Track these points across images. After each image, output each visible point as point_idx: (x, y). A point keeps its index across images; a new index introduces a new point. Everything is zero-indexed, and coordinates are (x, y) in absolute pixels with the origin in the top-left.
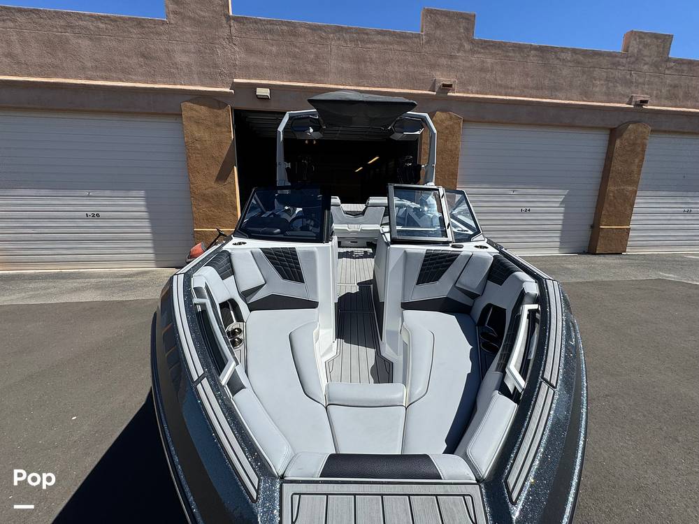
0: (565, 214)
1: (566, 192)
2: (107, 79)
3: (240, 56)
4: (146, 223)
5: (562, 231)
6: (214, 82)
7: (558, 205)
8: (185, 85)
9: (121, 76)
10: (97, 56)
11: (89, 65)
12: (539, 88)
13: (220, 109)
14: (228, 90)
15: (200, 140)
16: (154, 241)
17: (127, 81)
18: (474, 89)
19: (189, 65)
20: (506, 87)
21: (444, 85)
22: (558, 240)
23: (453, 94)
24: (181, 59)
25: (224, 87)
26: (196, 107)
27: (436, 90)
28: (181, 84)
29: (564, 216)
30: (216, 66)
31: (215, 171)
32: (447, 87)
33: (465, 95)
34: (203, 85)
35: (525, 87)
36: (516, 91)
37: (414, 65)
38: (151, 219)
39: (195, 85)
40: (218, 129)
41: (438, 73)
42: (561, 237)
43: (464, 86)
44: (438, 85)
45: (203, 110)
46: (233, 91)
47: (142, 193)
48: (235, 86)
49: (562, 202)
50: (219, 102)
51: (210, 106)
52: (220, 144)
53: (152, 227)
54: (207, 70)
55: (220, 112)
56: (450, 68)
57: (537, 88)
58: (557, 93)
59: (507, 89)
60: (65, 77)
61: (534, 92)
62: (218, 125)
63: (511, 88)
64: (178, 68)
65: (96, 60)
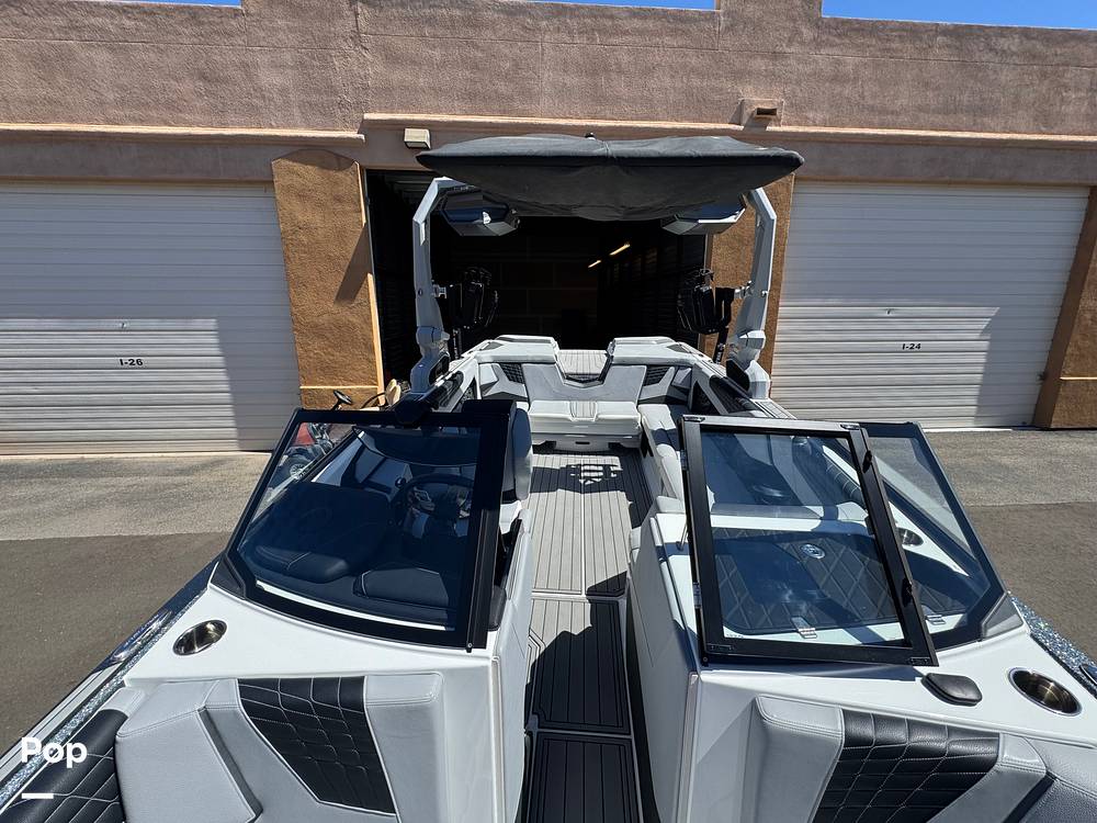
0: (989, 352)
1: (993, 312)
4: (221, 376)
5: (982, 385)
8: (278, 127)
12: (949, 110)
13: (340, 169)
14: (353, 134)
15: (306, 228)
16: (235, 404)
17: (177, 124)
18: (819, 116)
19: (283, 91)
20: (884, 111)
21: (760, 112)
22: (974, 401)
23: (777, 129)
24: (269, 79)
25: (346, 128)
26: (297, 167)
27: (745, 122)
28: (271, 127)
29: (987, 357)
30: (332, 90)
31: (335, 283)
32: (766, 114)
33: (801, 129)
34: (309, 126)
37: (701, 75)
38: (229, 369)
39: (295, 126)
40: (339, 207)
41: (749, 88)
42: (980, 397)
43: (799, 110)
44: (748, 111)
45: (309, 174)
46: (363, 137)
47: (211, 323)
48: (367, 127)
49: (985, 331)
50: (338, 157)
53: (231, 382)
54: (314, 98)
55: (340, 175)
56: (772, 77)
62: (338, 199)
64: (263, 97)
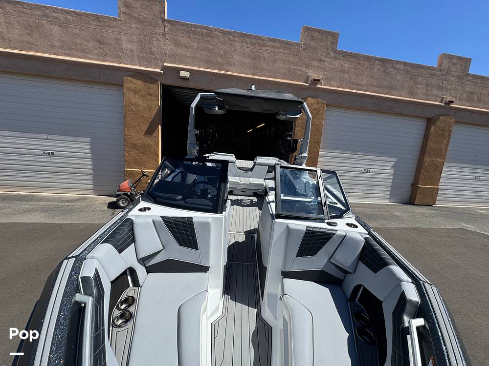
0: (394, 175)
1: (395, 160)
2: (69, 55)
3: (170, 48)
4: (89, 162)
5: (392, 187)
6: (149, 64)
7: (389, 168)
8: (128, 64)
9: (81, 55)
10: (64, 39)
11: (57, 44)
12: (380, 87)
13: (152, 83)
14: (159, 71)
15: (135, 105)
16: (94, 175)
17: (84, 58)
18: (336, 84)
19: (132, 51)
20: (358, 84)
21: (315, 80)
22: (389, 193)
23: (321, 86)
24: (126, 45)
25: (156, 68)
26: (134, 80)
27: (309, 83)
28: (125, 64)
29: (394, 177)
30: (152, 53)
31: (145, 128)
32: (317, 81)
33: (329, 88)
34: (141, 65)
35: (370, 85)
36: (365, 88)
37: (294, 64)
38: (93, 159)
39: (135, 65)
40: (150, 97)
41: (311, 71)
42: (391, 191)
43: (328, 81)
44: (310, 79)
45: (139, 84)
46: (163, 72)
47: (88, 140)
48: (164, 68)
49: (392, 167)
50: (152, 79)
51: (145, 81)
52: (150, 109)
53: (94, 165)
54: (144, 55)
55: (152, 85)
56: (319, 68)
57: (379, 87)
58: (392, 91)
59: (358, 86)
60: (38, 51)
61: (377, 89)
62: (150, 95)
63: (361, 85)
64: (123, 52)
65: (62, 41)
